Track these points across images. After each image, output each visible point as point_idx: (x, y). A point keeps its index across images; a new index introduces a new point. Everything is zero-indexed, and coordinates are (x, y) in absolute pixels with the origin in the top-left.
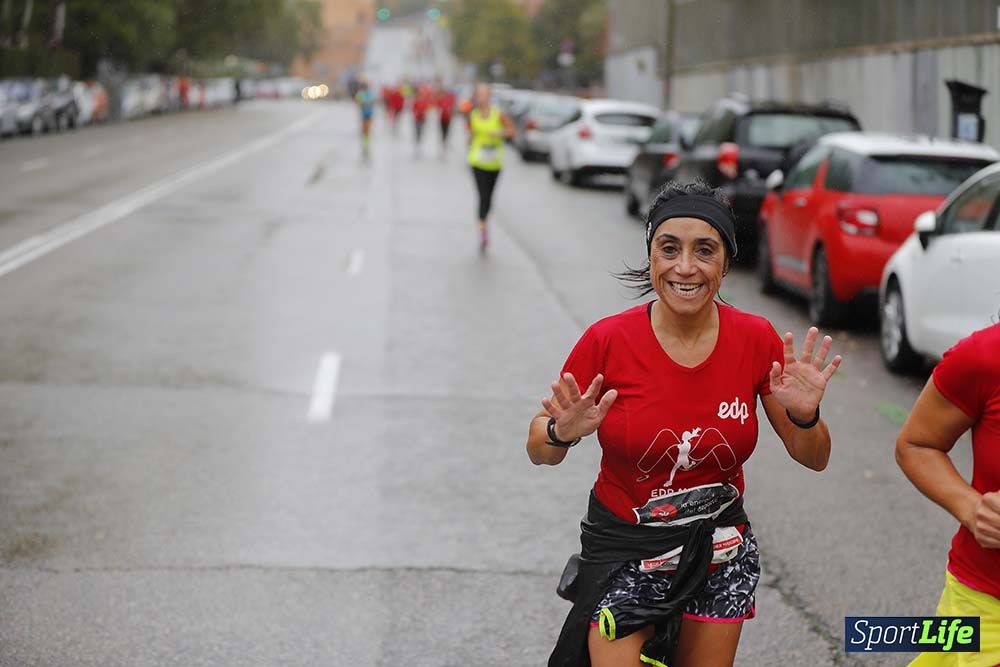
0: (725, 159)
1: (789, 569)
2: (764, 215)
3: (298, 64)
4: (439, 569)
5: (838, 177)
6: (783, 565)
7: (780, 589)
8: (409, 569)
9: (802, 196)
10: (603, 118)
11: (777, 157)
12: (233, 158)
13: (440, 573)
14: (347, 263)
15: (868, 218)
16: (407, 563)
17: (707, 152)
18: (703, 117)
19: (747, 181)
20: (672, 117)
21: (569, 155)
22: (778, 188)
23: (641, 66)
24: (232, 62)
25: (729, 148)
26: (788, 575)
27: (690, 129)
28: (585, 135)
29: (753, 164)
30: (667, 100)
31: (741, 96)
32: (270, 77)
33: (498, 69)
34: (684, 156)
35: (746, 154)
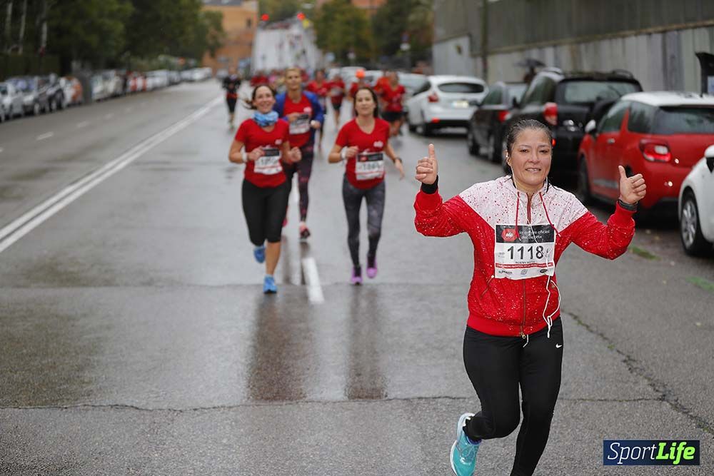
0: (548, 112)
1: (669, 388)
2: (582, 150)
3: (207, 58)
4: (439, 397)
5: (637, 123)
6: (664, 386)
7: (668, 401)
8: (420, 398)
9: (612, 136)
10: (443, 86)
11: (586, 110)
12: (182, 125)
13: (440, 400)
15: (662, 150)
16: (417, 394)
19: (566, 128)
20: (501, 85)
21: (422, 113)
22: (593, 132)
23: (459, 50)
24: (162, 58)
25: (550, 105)
26: (670, 391)
27: (517, 92)
28: (432, 100)
29: (569, 116)
30: (485, 73)
31: (558, 70)
32: (187, 68)
33: (352, 56)
34: (515, 111)
35: (562, 108)
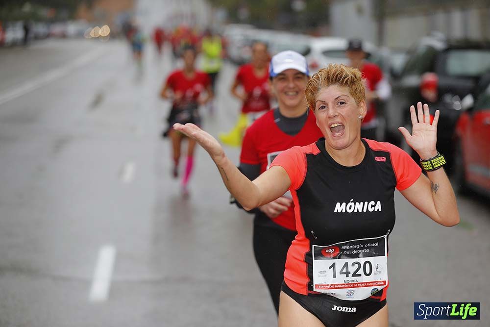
0: (427, 86)
2: (459, 131)
10: (328, 53)
11: (470, 84)
14: (121, 172)
17: (412, 81)
18: (409, 52)
20: (384, 53)
22: (470, 110)
25: (430, 77)
27: (398, 61)
28: (314, 66)
29: (450, 90)
30: (380, 38)
31: (440, 35)
35: (444, 82)
